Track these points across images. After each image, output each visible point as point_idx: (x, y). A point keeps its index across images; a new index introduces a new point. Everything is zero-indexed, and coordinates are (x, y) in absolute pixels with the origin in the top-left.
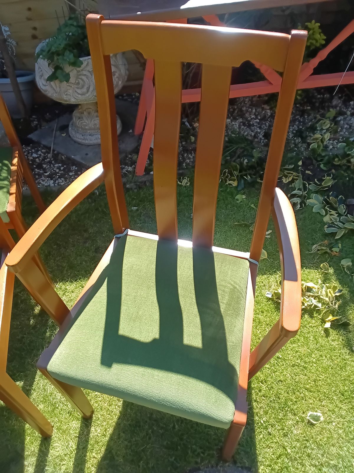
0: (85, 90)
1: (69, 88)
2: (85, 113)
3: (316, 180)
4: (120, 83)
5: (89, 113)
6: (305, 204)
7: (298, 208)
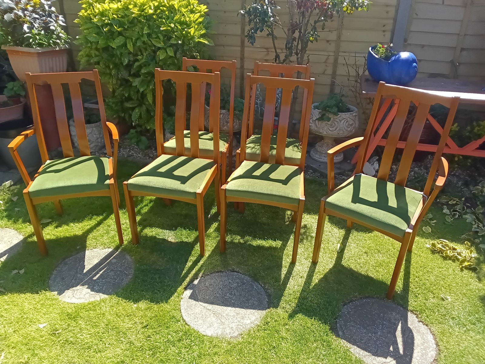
0: (334, 129)
1: (325, 126)
3: (472, 208)
5: (328, 145)
6: (462, 217)
7: (456, 217)
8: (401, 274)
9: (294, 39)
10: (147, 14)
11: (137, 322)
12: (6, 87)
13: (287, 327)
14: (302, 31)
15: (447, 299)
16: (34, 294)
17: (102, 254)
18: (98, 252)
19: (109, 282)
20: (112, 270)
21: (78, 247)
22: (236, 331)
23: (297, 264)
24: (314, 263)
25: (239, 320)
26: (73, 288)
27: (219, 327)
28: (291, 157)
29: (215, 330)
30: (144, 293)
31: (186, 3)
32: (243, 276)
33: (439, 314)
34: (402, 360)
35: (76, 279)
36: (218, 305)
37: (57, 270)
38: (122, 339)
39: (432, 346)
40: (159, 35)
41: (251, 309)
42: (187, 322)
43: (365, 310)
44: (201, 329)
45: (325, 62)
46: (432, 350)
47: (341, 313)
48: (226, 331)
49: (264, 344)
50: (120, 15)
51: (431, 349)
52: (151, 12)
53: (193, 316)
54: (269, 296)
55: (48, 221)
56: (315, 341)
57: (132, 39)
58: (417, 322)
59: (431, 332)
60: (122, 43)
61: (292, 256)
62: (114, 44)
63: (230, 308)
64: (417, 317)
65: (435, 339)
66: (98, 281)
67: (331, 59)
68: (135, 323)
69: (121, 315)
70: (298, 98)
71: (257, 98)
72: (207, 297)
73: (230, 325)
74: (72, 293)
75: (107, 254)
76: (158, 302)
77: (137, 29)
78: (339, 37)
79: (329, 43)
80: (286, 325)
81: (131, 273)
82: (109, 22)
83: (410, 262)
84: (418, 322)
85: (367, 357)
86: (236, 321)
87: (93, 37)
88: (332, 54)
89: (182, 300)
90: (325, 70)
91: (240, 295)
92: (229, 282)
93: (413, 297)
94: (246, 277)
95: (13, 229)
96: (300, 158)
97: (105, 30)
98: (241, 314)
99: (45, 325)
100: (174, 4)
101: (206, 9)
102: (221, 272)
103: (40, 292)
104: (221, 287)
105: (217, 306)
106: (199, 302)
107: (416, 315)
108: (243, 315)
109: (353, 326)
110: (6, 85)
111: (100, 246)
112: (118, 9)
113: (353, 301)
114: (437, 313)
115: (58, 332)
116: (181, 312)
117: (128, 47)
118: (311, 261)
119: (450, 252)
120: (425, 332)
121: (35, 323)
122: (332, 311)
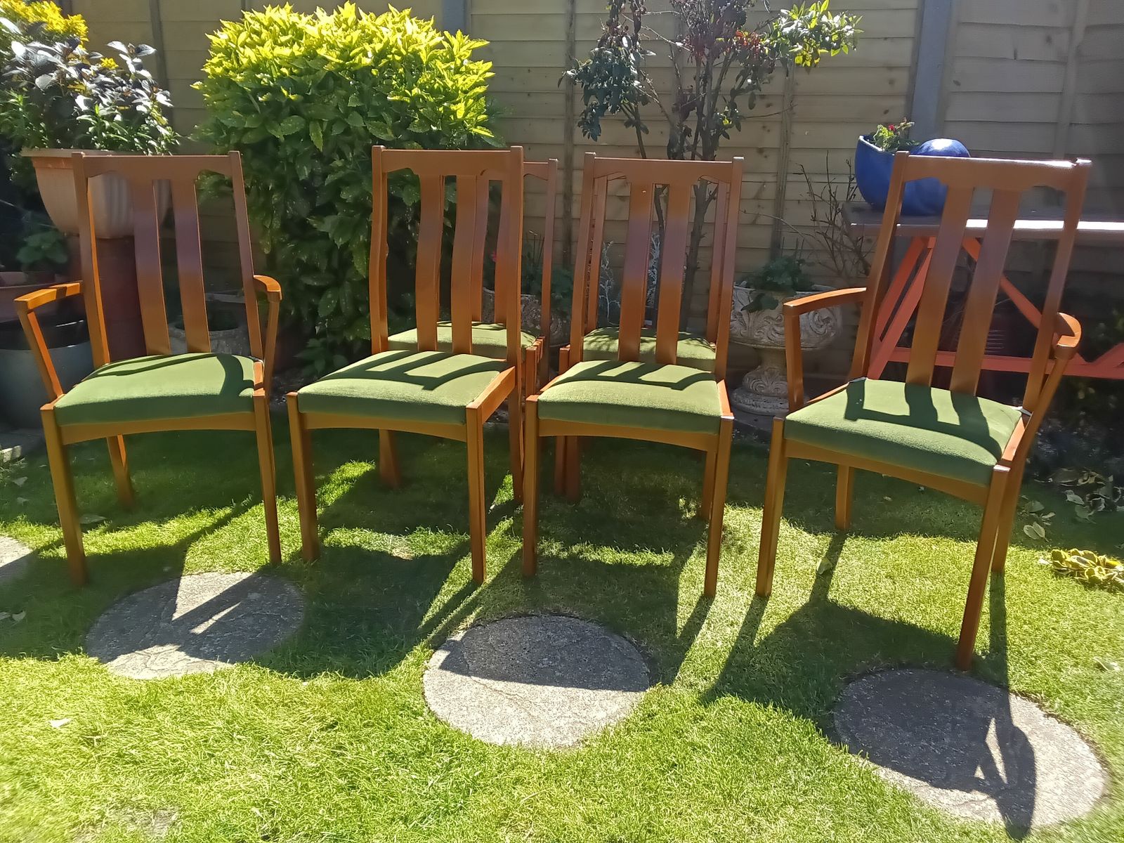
1: (765, 322)
2: (766, 373)
4: (832, 334)
5: (772, 374)
6: (1114, 510)
7: (1101, 509)
8: (985, 619)
9: (687, 132)
10: (357, 68)
11: (308, 716)
12: (25, 244)
13: (704, 724)
14: (705, 112)
15: (1110, 667)
16: (45, 660)
17: (225, 583)
18: (216, 579)
19: (241, 638)
20: (249, 615)
21: (166, 569)
22: (570, 734)
23: (718, 597)
24: (762, 595)
25: (577, 711)
26: (146, 650)
27: (523, 727)
28: (693, 357)
29: (514, 733)
30: (330, 658)
31: (444, 54)
32: (582, 624)
33: (1097, 699)
34: (1017, 796)
35: (155, 633)
36: (521, 682)
37: (108, 614)
38: (266, 752)
39: (1091, 766)
40: (384, 114)
41: (603, 688)
42: (441, 717)
43: (903, 693)
44: (476, 731)
45: (757, 198)
46: (1094, 775)
47: (841, 699)
48: (542, 734)
49: (647, 760)
50: (296, 68)
51: (1089, 772)
52: (366, 61)
53: (457, 705)
54: (652, 662)
55: (96, 520)
56: (780, 752)
57: (321, 122)
58: (1043, 718)
59: (1082, 738)
60: (298, 129)
61: (703, 583)
62: (279, 130)
63: (551, 688)
64: (1040, 707)
65: (1096, 752)
66: (212, 635)
67: (770, 192)
68: (304, 719)
69: (267, 701)
70: (699, 268)
71: (602, 279)
72: (492, 666)
73: (553, 723)
74: (142, 661)
75: (238, 582)
76: (363, 676)
77: (334, 100)
78: (785, 139)
79: (764, 154)
80: (702, 719)
81: (298, 620)
82: (271, 83)
83: (1003, 594)
84: (1044, 716)
85: (923, 790)
86: (569, 714)
87: (233, 118)
88: (771, 178)
89: (427, 672)
90: (758, 216)
91: (578, 661)
92: (548, 636)
93: (1021, 664)
94: (590, 624)
95: (9, 536)
96: (713, 360)
97: (260, 99)
98: (581, 698)
99: (65, 721)
100: (420, 50)
101: (489, 71)
102: (526, 615)
103: (61, 656)
104: (528, 647)
105: (517, 684)
106: (472, 677)
107: (1035, 702)
108: (586, 701)
109: (876, 725)
110: (25, 240)
111: (220, 567)
112: (293, 57)
113: (871, 673)
114: (1089, 697)
115: (98, 737)
116: (424, 697)
117: (312, 137)
118: (753, 592)
119: (1100, 570)
120: (1066, 739)
121: (41, 717)
122: (818, 690)
